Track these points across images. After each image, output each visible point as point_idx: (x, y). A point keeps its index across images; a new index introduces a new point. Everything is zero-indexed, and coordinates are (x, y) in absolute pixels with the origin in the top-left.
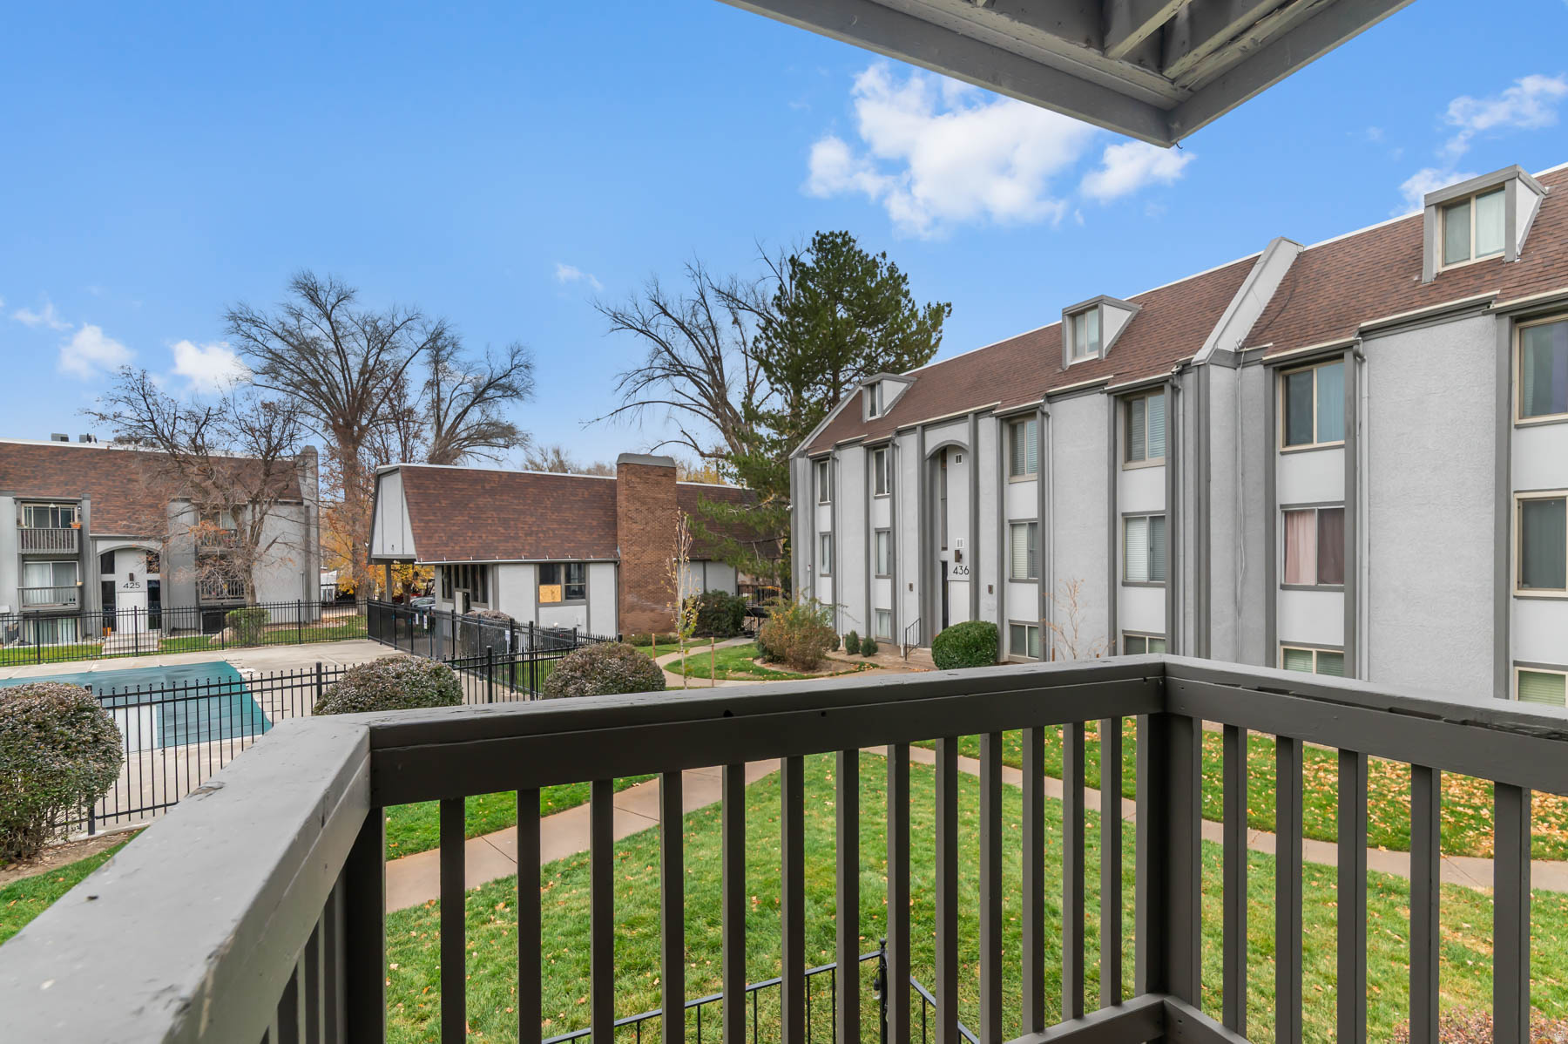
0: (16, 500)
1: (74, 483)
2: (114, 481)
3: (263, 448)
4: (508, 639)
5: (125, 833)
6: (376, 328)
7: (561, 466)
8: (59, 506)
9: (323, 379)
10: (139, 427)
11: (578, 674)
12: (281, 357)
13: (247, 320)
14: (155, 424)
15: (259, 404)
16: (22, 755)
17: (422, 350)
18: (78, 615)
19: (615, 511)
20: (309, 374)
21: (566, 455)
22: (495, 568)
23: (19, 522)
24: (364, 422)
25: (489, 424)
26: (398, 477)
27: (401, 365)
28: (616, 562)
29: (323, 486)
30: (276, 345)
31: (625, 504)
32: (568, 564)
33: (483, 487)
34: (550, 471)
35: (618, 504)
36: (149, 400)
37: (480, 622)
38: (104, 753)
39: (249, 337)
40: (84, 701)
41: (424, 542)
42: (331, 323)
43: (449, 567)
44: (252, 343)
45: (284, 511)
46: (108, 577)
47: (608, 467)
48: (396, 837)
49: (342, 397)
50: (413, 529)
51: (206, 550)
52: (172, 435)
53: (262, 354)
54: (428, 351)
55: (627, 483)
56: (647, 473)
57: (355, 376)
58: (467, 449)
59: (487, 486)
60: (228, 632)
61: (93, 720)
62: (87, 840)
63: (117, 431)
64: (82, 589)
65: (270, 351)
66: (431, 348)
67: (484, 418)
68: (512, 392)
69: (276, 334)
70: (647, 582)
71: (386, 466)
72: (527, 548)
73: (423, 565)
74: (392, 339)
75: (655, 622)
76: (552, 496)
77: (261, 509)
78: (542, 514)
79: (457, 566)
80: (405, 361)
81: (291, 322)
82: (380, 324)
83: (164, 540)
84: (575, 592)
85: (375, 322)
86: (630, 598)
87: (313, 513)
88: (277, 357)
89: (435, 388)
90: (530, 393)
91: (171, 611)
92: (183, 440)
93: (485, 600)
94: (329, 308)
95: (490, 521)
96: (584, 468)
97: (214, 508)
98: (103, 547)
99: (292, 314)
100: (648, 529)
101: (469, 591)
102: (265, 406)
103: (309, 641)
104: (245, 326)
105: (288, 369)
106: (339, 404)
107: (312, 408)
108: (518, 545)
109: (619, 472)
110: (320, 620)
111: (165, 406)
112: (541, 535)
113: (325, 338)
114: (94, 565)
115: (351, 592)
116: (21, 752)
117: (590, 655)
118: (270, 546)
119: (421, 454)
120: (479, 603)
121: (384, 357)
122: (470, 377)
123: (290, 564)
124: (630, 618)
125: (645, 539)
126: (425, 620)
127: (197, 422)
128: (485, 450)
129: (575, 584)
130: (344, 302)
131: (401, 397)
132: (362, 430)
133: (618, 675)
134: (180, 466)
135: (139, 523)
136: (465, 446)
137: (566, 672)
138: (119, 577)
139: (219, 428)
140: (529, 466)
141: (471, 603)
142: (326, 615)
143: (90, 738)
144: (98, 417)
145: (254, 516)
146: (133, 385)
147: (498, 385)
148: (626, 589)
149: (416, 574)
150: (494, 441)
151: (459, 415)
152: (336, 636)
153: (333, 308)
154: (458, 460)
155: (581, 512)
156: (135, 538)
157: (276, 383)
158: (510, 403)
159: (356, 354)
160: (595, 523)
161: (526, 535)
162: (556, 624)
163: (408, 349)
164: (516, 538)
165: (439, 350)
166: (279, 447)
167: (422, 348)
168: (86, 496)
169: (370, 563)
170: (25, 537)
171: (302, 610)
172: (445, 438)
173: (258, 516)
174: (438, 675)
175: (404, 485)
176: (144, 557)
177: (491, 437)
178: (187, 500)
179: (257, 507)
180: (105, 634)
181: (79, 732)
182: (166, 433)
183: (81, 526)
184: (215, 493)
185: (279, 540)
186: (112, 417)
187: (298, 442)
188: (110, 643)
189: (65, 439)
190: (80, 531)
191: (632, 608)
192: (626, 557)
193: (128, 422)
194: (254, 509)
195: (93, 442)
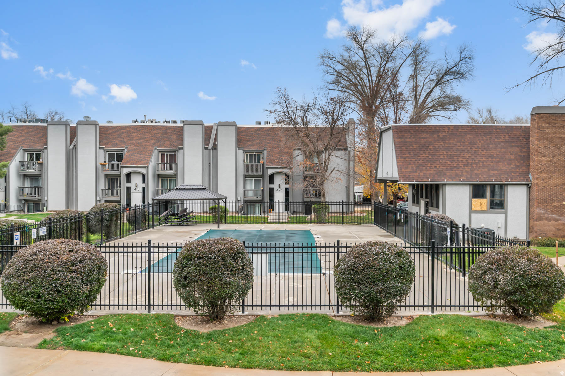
0: (244, 151)
1: (262, 143)
2: (275, 141)
3: (331, 122)
4: (449, 234)
5: (255, 316)
6: (385, 50)
7: (492, 119)
8: (256, 153)
9: (359, 82)
10: (283, 115)
11: (494, 267)
12: (341, 74)
13: (327, 57)
14: (289, 113)
15: (329, 100)
16: (216, 272)
17: (409, 58)
18: (261, 203)
19: (529, 148)
20: (353, 81)
21: (495, 113)
22: (444, 187)
23: (244, 161)
24: (378, 103)
25: (445, 97)
26: (390, 133)
27: (397, 69)
28: (528, 185)
29: (357, 140)
30: (339, 67)
31: (536, 143)
32: (493, 186)
33: (438, 136)
34: (484, 123)
35: (531, 143)
36: (287, 102)
37: (432, 221)
38: (246, 275)
39: (328, 65)
40: (240, 249)
41: (403, 170)
42: (363, 51)
43: (418, 185)
44: (329, 68)
45: (339, 153)
46: (271, 186)
47: (525, 118)
48: (370, 357)
49: (368, 91)
50: (397, 163)
51: (306, 173)
52: (295, 118)
53: (333, 73)
54: (412, 58)
55: (539, 128)
56: (555, 120)
57: (374, 78)
58: (432, 114)
59: (441, 135)
60: (313, 216)
61: (242, 259)
62: (241, 316)
63: (276, 118)
64: (263, 190)
65: (336, 71)
66: (413, 56)
67: (442, 93)
68: (460, 75)
69: (339, 62)
70: (553, 200)
71: (386, 126)
72: (465, 174)
73: (404, 184)
74: (393, 55)
75: (558, 229)
76: (483, 140)
77: (329, 153)
78: (475, 152)
79: (422, 185)
80: (399, 66)
81: (346, 54)
82: (387, 48)
83: (291, 169)
84: (497, 204)
85: (385, 47)
86: (539, 211)
87: (352, 154)
88: (339, 74)
89: (415, 78)
90: (471, 75)
91: (293, 203)
92: (299, 120)
93: (437, 207)
94: (362, 43)
95: (442, 157)
96: (507, 120)
97: (310, 153)
98: (270, 172)
99: (346, 50)
100: (555, 160)
101: (428, 200)
102: (331, 99)
103: (347, 223)
104: (326, 60)
105: (344, 79)
106: (366, 95)
107: (353, 99)
108: (459, 172)
109: (532, 120)
110: (353, 212)
111: (292, 104)
112: (474, 166)
113: (361, 60)
114: (267, 179)
115: (369, 197)
116: (216, 270)
117: (504, 254)
118: (332, 172)
119: (405, 119)
120: (434, 208)
121: (389, 65)
122: (435, 70)
123: (340, 182)
124: (538, 225)
125: (552, 168)
126: (402, 217)
127: (304, 111)
128: (442, 113)
129: (497, 199)
130: (370, 38)
131: (396, 86)
132: (377, 108)
133: (525, 272)
134: (297, 133)
135: (282, 161)
136: (431, 112)
137: (485, 264)
138: (275, 186)
139: (312, 113)
140: (471, 121)
141: (430, 208)
142: (357, 209)
143: (240, 267)
144: (269, 112)
145: (325, 156)
146: (281, 95)
147: (451, 72)
148: (536, 204)
149: (400, 189)
150: (447, 107)
151: (428, 94)
152: (360, 221)
153: (364, 43)
154: (426, 121)
155: (503, 150)
156: (280, 168)
157: (339, 87)
158: (458, 83)
159: (375, 66)
160: (512, 157)
161: (464, 165)
162: (482, 225)
163: (401, 59)
164: (458, 168)
165: (417, 56)
166: (337, 120)
167: (408, 57)
168: (265, 148)
169: (376, 182)
170: (246, 167)
171: (344, 206)
172: (419, 108)
173: (327, 156)
174: (400, 256)
175: (394, 137)
176: (284, 177)
177: (446, 105)
178: (299, 149)
179: (327, 151)
180: (270, 212)
181: (237, 264)
182: (293, 117)
183: (263, 162)
184: (311, 145)
185: (336, 169)
186: (273, 111)
187: (345, 117)
188: (272, 216)
189: (260, 123)
190: (263, 164)
191: (540, 218)
192: (536, 181)
193: (279, 113)
194: (326, 152)
195: (269, 124)
